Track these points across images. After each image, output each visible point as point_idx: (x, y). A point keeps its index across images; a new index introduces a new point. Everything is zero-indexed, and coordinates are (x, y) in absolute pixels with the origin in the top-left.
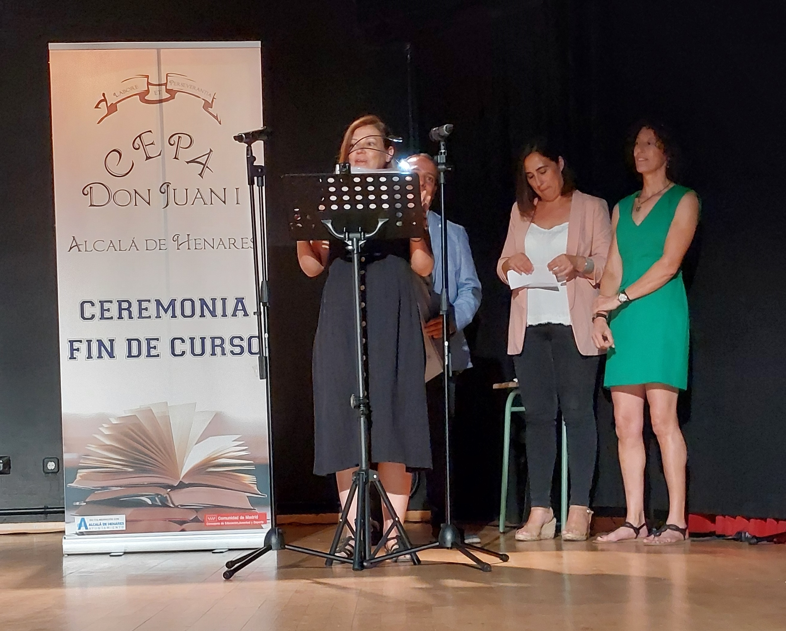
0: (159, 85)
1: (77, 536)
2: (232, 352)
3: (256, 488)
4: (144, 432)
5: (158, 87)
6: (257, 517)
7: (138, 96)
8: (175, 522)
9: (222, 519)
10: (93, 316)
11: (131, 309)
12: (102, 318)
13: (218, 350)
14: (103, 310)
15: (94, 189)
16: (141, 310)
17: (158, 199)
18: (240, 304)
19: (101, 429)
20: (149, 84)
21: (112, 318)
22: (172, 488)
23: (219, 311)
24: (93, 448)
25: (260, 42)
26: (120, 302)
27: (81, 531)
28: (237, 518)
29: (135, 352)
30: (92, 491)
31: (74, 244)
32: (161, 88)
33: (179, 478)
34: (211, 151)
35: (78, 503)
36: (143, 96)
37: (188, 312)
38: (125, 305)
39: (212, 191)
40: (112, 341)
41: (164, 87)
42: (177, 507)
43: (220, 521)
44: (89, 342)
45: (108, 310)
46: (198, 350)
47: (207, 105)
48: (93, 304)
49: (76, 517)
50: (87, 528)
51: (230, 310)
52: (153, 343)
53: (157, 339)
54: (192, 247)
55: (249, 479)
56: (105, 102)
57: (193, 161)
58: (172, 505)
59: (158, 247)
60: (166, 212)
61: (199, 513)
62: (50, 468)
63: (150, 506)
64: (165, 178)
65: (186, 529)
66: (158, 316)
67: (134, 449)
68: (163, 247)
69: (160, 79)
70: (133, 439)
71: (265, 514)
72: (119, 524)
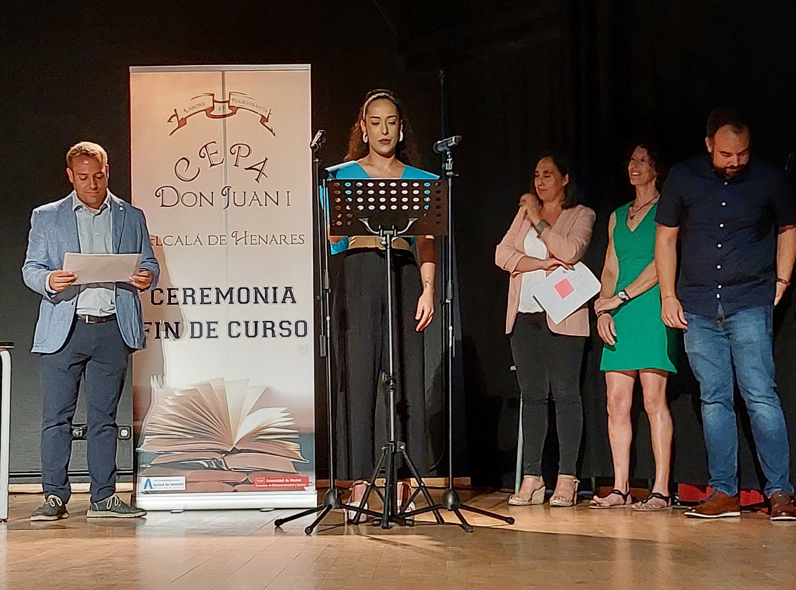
0: (223, 102)
2: (281, 334)
3: (300, 455)
4: (205, 404)
5: (222, 104)
7: (204, 112)
8: (229, 484)
10: (162, 302)
11: (194, 296)
12: (170, 303)
13: (269, 332)
14: (170, 296)
15: (164, 192)
16: (203, 296)
17: (220, 200)
18: (289, 292)
19: (166, 400)
20: (214, 101)
21: (178, 303)
22: (227, 453)
23: (271, 298)
24: (159, 417)
25: (309, 65)
26: (185, 290)
27: (146, 490)
29: (197, 334)
30: (156, 455)
32: (225, 105)
33: (233, 445)
34: (266, 159)
35: (144, 466)
36: (209, 112)
37: (244, 299)
39: (266, 194)
40: (177, 323)
41: (227, 104)
42: (230, 470)
43: (268, 484)
44: (158, 324)
45: (175, 296)
46: (251, 332)
47: (264, 120)
48: (162, 291)
50: (152, 488)
51: (280, 298)
52: (212, 326)
53: (217, 323)
54: (249, 242)
55: (294, 447)
56: (176, 117)
57: (250, 168)
58: (226, 469)
59: (219, 242)
60: (226, 212)
61: (249, 476)
62: (123, 435)
63: (206, 468)
64: (226, 183)
65: (238, 490)
66: (218, 302)
67: (194, 418)
68: (223, 242)
69: (224, 97)
70: (194, 410)
71: (308, 478)
72: (180, 484)
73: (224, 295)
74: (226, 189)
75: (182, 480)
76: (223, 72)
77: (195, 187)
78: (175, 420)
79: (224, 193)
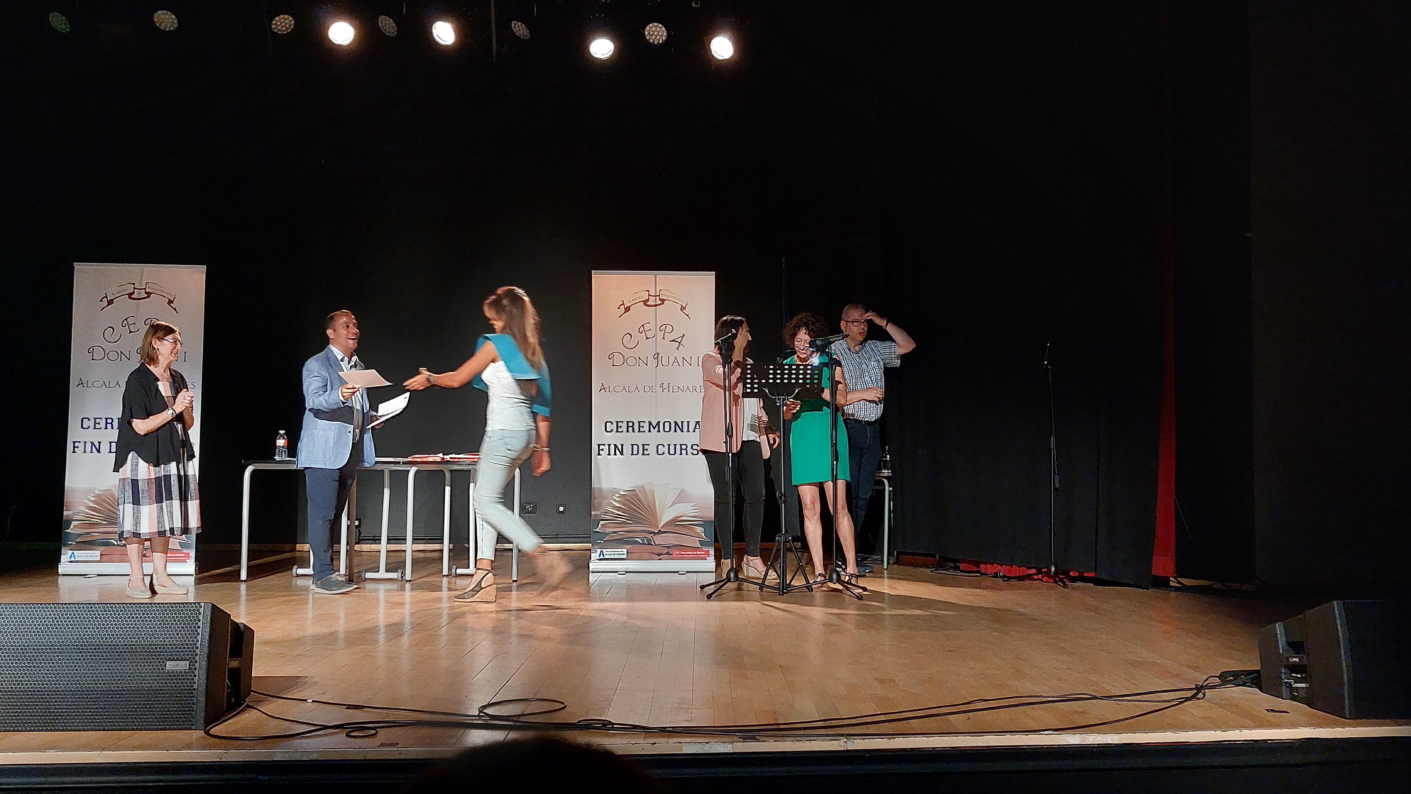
0: (655, 296)
1: (598, 561)
2: (692, 453)
3: (704, 535)
4: (640, 500)
6: (704, 553)
7: (643, 303)
8: (656, 554)
9: (684, 553)
10: (612, 430)
11: (634, 427)
12: (617, 431)
13: (684, 452)
14: (617, 427)
15: (615, 356)
16: (639, 427)
17: (652, 362)
18: (698, 425)
19: (614, 497)
20: (649, 295)
21: (622, 432)
22: (654, 533)
23: (685, 429)
24: (610, 509)
25: (714, 272)
26: (628, 422)
27: (601, 558)
28: (692, 553)
29: (635, 452)
30: (608, 534)
31: (603, 388)
33: (658, 528)
34: (684, 335)
35: (599, 541)
36: (645, 302)
37: (667, 429)
38: (630, 424)
39: (683, 358)
40: (622, 445)
41: (658, 297)
42: (656, 545)
43: (682, 555)
44: (609, 445)
45: (621, 427)
46: (672, 451)
47: (683, 308)
49: (598, 550)
50: (604, 556)
51: (691, 429)
52: (646, 447)
53: (649, 445)
54: (671, 390)
55: (700, 530)
56: (623, 306)
57: (673, 341)
58: (654, 544)
59: (651, 391)
60: (656, 370)
61: (670, 549)
63: (641, 544)
64: (656, 350)
65: (662, 559)
66: (650, 431)
67: (632, 509)
68: (654, 390)
69: (656, 292)
70: (633, 503)
71: (709, 551)
72: (623, 554)
73: (654, 426)
74: (657, 355)
75: (624, 551)
76: (656, 275)
77: (637, 352)
78: (620, 511)
79: (655, 357)
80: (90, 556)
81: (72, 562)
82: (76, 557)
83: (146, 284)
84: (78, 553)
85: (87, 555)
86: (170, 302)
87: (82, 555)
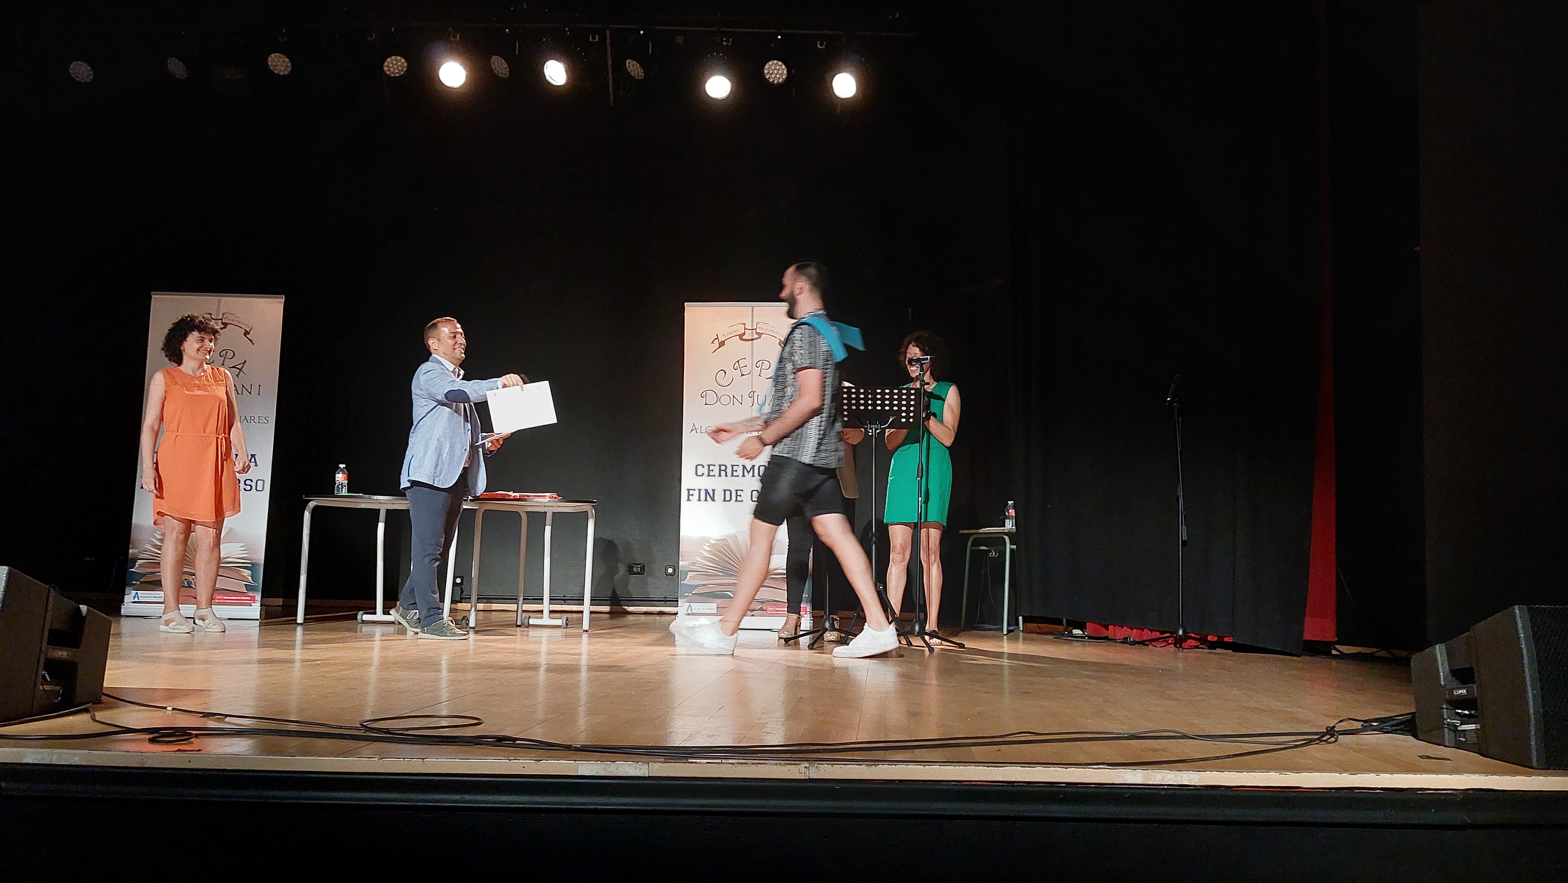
4: (731, 550)
5: (751, 331)
7: (738, 336)
10: (703, 474)
11: (727, 470)
12: (709, 475)
14: (709, 471)
15: (708, 395)
16: (733, 471)
17: (747, 401)
19: (704, 546)
20: (745, 329)
21: (714, 476)
24: (698, 559)
26: (720, 466)
27: (688, 612)
29: (728, 498)
30: (697, 587)
31: (694, 428)
32: (753, 331)
36: (741, 336)
38: (723, 468)
40: (714, 490)
41: (755, 331)
43: (777, 611)
44: (700, 490)
45: (713, 470)
47: (781, 343)
48: (703, 467)
49: (685, 603)
50: (692, 612)
52: (739, 493)
53: (742, 491)
56: (717, 340)
61: (764, 604)
62: (669, 572)
64: (752, 388)
65: (755, 615)
66: (744, 476)
67: (724, 560)
69: (752, 326)
70: (724, 554)
71: (806, 606)
72: (712, 609)
73: (748, 470)
74: (752, 392)
75: (715, 605)
76: (753, 307)
77: (730, 391)
78: (709, 561)
79: (751, 396)
80: (154, 597)
81: (134, 602)
82: (140, 598)
83: (223, 314)
84: (142, 594)
85: (150, 595)
86: (246, 333)
87: (146, 596)
